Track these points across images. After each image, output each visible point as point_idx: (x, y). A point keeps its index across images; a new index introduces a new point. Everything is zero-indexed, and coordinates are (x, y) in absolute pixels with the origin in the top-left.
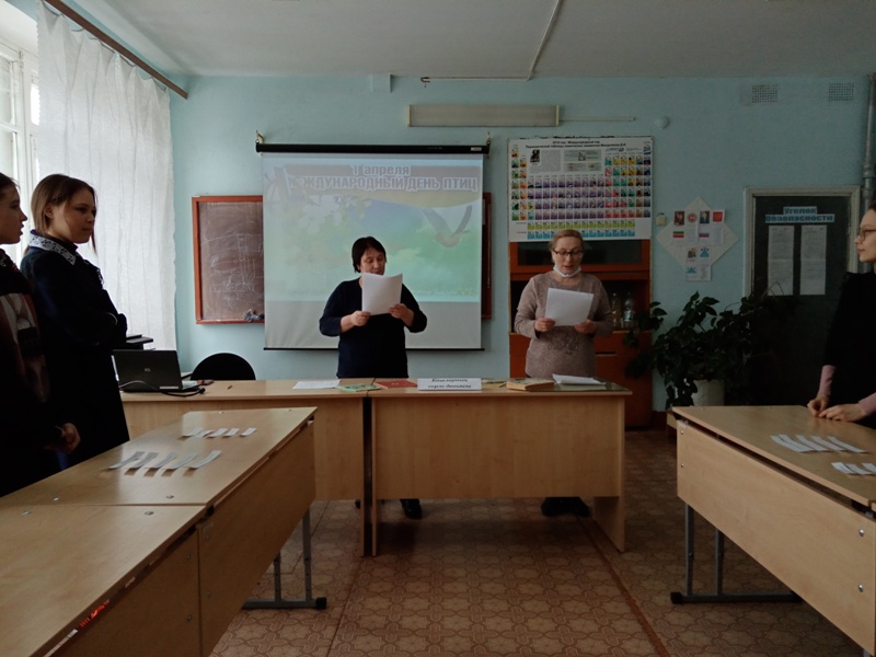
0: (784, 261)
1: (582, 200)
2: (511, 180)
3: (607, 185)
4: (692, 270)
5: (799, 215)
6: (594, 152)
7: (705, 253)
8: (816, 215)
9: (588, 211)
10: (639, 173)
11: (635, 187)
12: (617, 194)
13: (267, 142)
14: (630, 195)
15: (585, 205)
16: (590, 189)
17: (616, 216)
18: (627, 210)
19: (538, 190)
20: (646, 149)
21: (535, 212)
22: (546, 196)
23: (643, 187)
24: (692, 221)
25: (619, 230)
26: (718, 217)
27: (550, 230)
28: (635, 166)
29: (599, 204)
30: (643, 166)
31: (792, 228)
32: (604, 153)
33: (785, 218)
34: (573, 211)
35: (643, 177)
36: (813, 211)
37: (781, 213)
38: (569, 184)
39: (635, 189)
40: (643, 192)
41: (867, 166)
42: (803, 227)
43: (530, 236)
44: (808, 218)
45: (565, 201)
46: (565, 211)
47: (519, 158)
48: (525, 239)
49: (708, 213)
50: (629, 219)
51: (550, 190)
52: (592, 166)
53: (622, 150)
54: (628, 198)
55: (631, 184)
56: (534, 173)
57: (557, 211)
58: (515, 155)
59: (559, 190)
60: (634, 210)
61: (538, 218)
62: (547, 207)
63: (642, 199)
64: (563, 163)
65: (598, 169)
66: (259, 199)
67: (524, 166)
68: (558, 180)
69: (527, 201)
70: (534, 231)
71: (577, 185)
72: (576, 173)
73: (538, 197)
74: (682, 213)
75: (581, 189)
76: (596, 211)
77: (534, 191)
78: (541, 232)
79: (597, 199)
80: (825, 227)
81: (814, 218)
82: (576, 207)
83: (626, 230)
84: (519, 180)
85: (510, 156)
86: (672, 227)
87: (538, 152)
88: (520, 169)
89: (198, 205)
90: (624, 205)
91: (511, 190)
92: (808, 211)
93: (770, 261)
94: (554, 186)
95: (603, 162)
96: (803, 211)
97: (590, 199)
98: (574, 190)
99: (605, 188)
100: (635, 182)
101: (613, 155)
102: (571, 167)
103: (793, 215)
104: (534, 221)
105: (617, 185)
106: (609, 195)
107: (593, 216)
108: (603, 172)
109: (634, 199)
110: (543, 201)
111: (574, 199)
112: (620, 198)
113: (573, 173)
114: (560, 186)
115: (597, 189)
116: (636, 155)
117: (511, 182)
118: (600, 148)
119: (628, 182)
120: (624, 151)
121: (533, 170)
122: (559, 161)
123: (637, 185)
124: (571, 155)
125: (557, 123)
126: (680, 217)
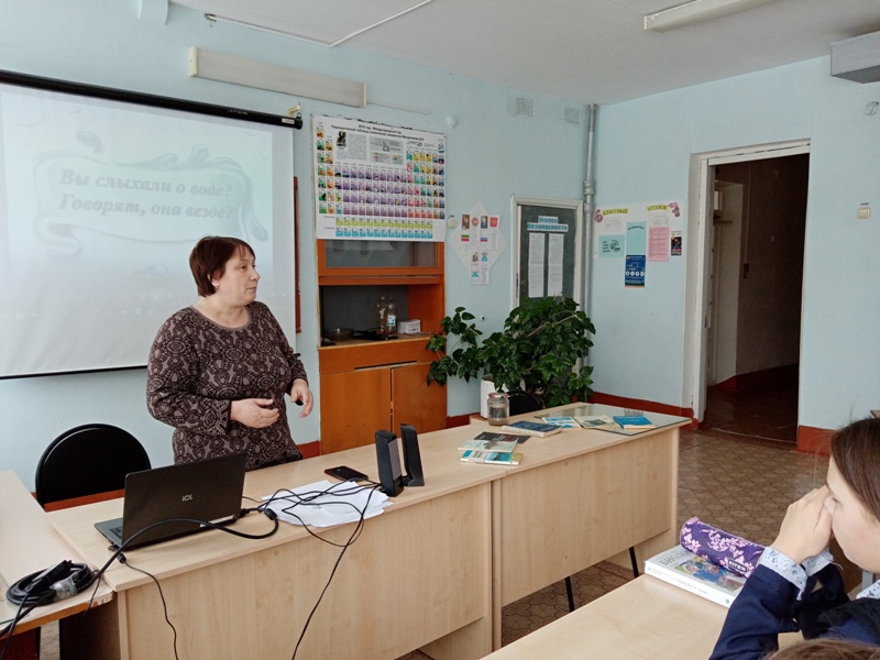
0: (539, 266)
1: (387, 195)
2: (316, 164)
3: (409, 182)
4: (475, 274)
5: (548, 224)
6: (396, 143)
7: (485, 259)
8: (557, 225)
9: (393, 208)
10: (435, 172)
11: (432, 186)
12: (418, 192)
14: (428, 195)
15: (390, 202)
16: (394, 184)
17: (417, 216)
18: (426, 210)
19: (346, 180)
20: (441, 147)
21: (343, 205)
22: (354, 188)
23: (438, 187)
24: (475, 225)
25: (420, 230)
27: (358, 227)
28: (432, 164)
29: (402, 202)
30: (438, 164)
31: (543, 235)
32: (405, 146)
33: (540, 226)
34: (380, 207)
35: (438, 176)
36: (556, 221)
37: (537, 221)
38: (375, 177)
39: (433, 188)
40: (438, 192)
41: (588, 185)
42: (551, 235)
43: (338, 233)
44: (553, 227)
45: (372, 195)
46: (372, 207)
47: (325, 139)
48: (332, 236)
49: (486, 217)
50: (427, 220)
51: (357, 181)
52: (395, 159)
53: (420, 145)
54: (426, 197)
55: (429, 183)
56: (342, 160)
57: (365, 206)
58: (320, 135)
59: (366, 182)
60: (432, 210)
61: (347, 212)
62: (355, 200)
63: (438, 199)
64: (369, 152)
65: (401, 163)
67: (330, 149)
68: (364, 170)
69: (335, 190)
70: (343, 227)
71: (383, 178)
72: (381, 164)
73: (346, 188)
74: (468, 217)
75: (386, 182)
76: (401, 208)
77: (342, 180)
78: (349, 229)
80: (562, 235)
81: (557, 227)
82: (382, 203)
83: (426, 231)
84: (325, 164)
85: (315, 134)
86: (460, 231)
87: (344, 134)
88: (326, 152)
90: (424, 204)
91: (317, 177)
92: (554, 221)
93: (530, 265)
94: (361, 176)
95: (405, 155)
96: (550, 221)
97: (394, 195)
98: (380, 183)
99: (407, 184)
100: (432, 181)
101: (413, 149)
102: (377, 158)
103: (544, 224)
104: (343, 216)
105: (417, 182)
106: (411, 193)
107: (397, 215)
108: (405, 167)
109: (432, 199)
110: (350, 193)
111: (380, 193)
112: (421, 197)
113: (379, 164)
114: (368, 178)
115: (400, 185)
116: (432, 152)
117: (316, 167)
118: (402, 139)
119: (426, 180)
120: (423, 147)
121: (339, 156)
122: (365, 148)
123: (434, 184)
124: (376, 143)
125: (365, 104)
126: (466, 220)
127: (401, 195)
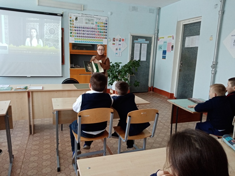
0: (138, 52)
1: (89, 33)
2: (69, 25)
4: (117, 54)
5: (142, 41)
6: (92, 19)
7: (120, 49)
8: (145, 41)
10: (104, 27)
14: (102, 32)
15: (90, 34)
16: (91, 30)
17: (98, 38)
20: (106, 20)
21: (76, 35)
22: (80, 31)
24: (117, 41)
25: (99, 41)
26: (123, 40)
27: (81, 40)
28: (103, 25)
29: (94, 34)
30: (105, 25)
31: (140, 44)
32: (95, 20)
33: (138, 42)
34: (87, 36)
36: (144, 40)
37: (137, 40)
38: (86, 28)
39: (103, 31)
41: (156, 30)
42: (142, 44)
43: (75, 41)
44: (143, 42)
45: (85, 32)
46: (85, 35)
47: (72, 19)
48: (74, 42)
49: (121, 39)
50: (102, 39)
51: (81, 29)
52: (92, 23)
54: (101, 33)
57: (83, 35)
58: (70, 18)
59: (83, 29)
60: (103, 36)
61: (77, 36)
62: (80, 34)
63: (105, 34)
64: (84, 22)
67: (73, 21)
68: (83, 26)
69: (74, 31)
70: (76, 40)
71: (88, 28)
72: (88, 25)
73: (77, 31)
74: (115, 38)
76: (93, 36)
77: (76, 29)
78: (78, 40)
79: (93, 33)
80: (146, 44)
83: (101, 42)
84: (72, 25)
86: (112, 42)
87: (77, 18)
88: (72, 22)
90: (100, 35)
91: (69, 28)
92: (143, 40)
93: (135, 52)
95: (95, 22)
96: (142, 40)
97: (91, 33)
98: (87, 29)
99: (95, 30)
101: (98, 21)
102: (86, 23)
103: (140, 41)
104: (76, 37)
105: (99, 29)
106: (96, 32)
107: (92, 37)
108: (95, 25)
109: (103, 34)
110: (79, 32)
111: (87, 32)
112: (99, 33)
113: (87, 25)
115: (93, 30)
116: (103, 22)
118: (94, 18)
119: (101, 29)
120: (101, 20)
121: (76, 23)
122: (83, 21)
123: (104, 30)
124: (86, 19)
125: (83, 10)
126: (114, 39)
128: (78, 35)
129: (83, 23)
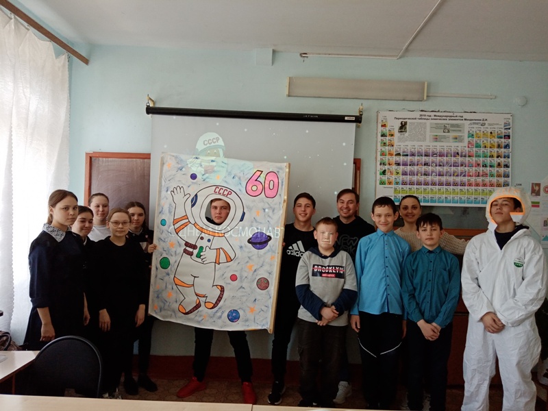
1: (445, 169)
2: (379, 147)
3: (469, 156)
4: (547, 238)
6: (457, 126)
9: (451, 179)
10: (499, 146)
11: (495, 159)
12: (479, 165)
13: (158, 105)
14: (491, 166)
15: (448, 174)
16: (453, 159)
17: (477, 185)
18: (487, 180)
19: (405, 158)
20: (507, 124)
21: (401, 178)
22: (412, 164)
23: (502, 160)
28: (496, 140)
29: (462, 173)
30: (503, 140)
32: (467, 127)
34: (437, 179)
35: (503, 150)
38: (434, 154)
39: (495, 161)
40: (502, 164)
43: (396, 199)
45: (430, 169)
46: (429, 179)
47: (388, 128)
50: (489, 188)
51: (416, 158)
52: (456, 138)
53: (483, 125)
54: (488, 168)
55: (492, 156)
56: (402, 143)
57: (422, 178)
58: (384, 126)
59: (424, 159)
60: (494, 180)
61: (404, 183)
62: (412, 173)
63: (502, 170)
64: (429, 134)
65: (461, 141)
66: (147, 157)
67: (392, 135)
68: (423, 150)
69: (394, 167)
70: (400, 195)
71: (441, 155)
72: (441, 144)
73: (405, 164)
74: (539, 185)
75: (445, 158)
76: (458, 179)
77: (401, 159)
79: (460, 169)
82: (439, 175)
84: (387, 147)
85: (380, 125)
87: (406, 123)
88: (387, 138)
89: (91, 160)
90: (485, 175)
91: (379, 157)
94: (420, 155)
95: (466, 135)
97: (453, 168)
98: (438, 159)
99: (467, 159)
100: (495, 155)
101: (475, 129)
102: (436, 139)
104: (401, 186)
105: (479, 156)
106: (471, 165)
107: (455, 184)
108: (466, 144)
109: (494, 171)
110: (408, 168)
111: (438, 168)
112: (481, 168)
113: (438, 144)
114: (426, 156)
115: (460, 159)
116: (496, 130)
117: (379, 150)
118: (464, 122)
119: (489, 154)
120: (486, 126)
121: (400, 140)
122: (425, 132)
123: (498, 157)
124: (437, 127)
125: (425, 98)
126: (537, 188)
127: (459, 168)
128: (408, 178)
129: (424, 140)
